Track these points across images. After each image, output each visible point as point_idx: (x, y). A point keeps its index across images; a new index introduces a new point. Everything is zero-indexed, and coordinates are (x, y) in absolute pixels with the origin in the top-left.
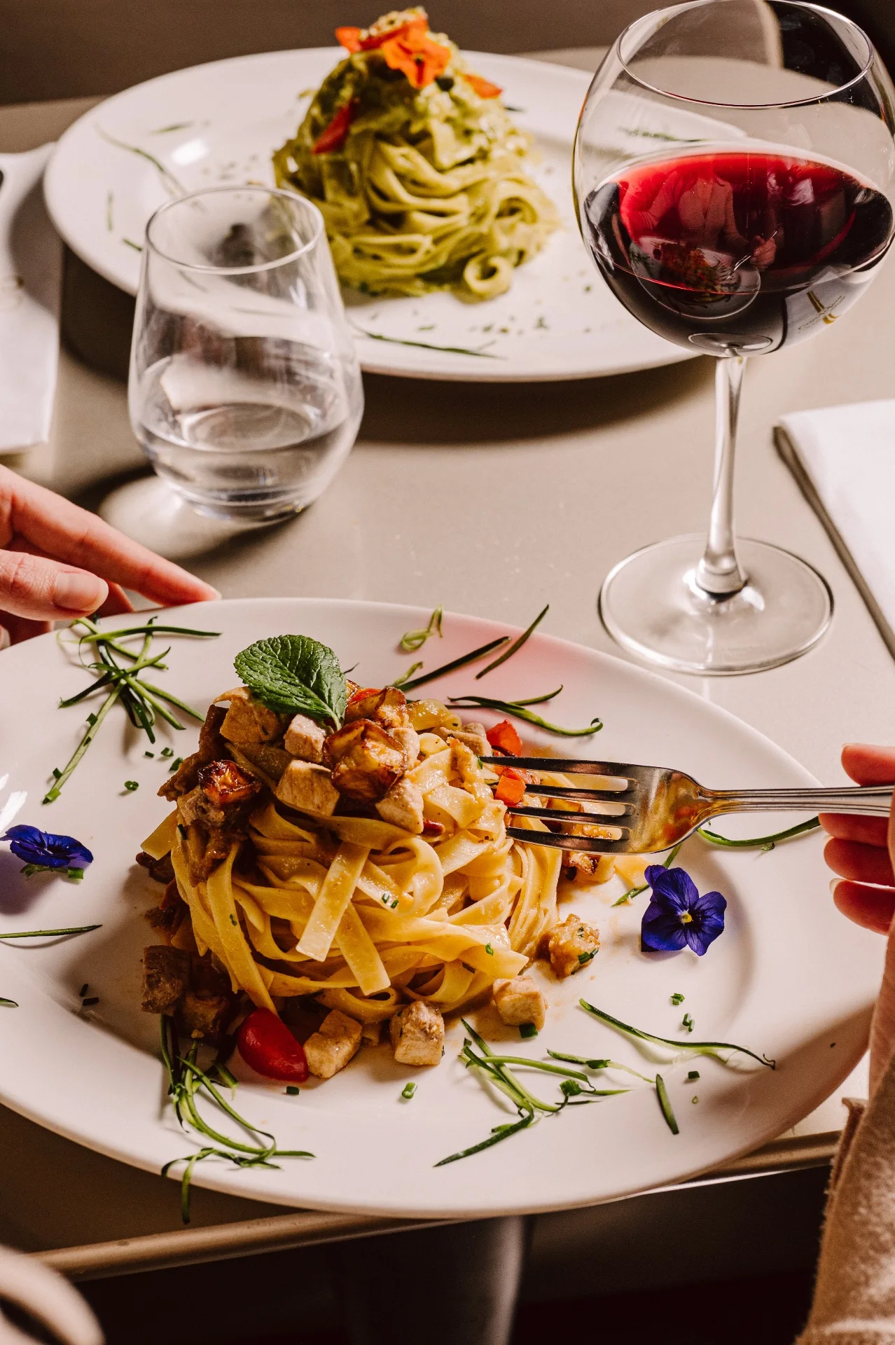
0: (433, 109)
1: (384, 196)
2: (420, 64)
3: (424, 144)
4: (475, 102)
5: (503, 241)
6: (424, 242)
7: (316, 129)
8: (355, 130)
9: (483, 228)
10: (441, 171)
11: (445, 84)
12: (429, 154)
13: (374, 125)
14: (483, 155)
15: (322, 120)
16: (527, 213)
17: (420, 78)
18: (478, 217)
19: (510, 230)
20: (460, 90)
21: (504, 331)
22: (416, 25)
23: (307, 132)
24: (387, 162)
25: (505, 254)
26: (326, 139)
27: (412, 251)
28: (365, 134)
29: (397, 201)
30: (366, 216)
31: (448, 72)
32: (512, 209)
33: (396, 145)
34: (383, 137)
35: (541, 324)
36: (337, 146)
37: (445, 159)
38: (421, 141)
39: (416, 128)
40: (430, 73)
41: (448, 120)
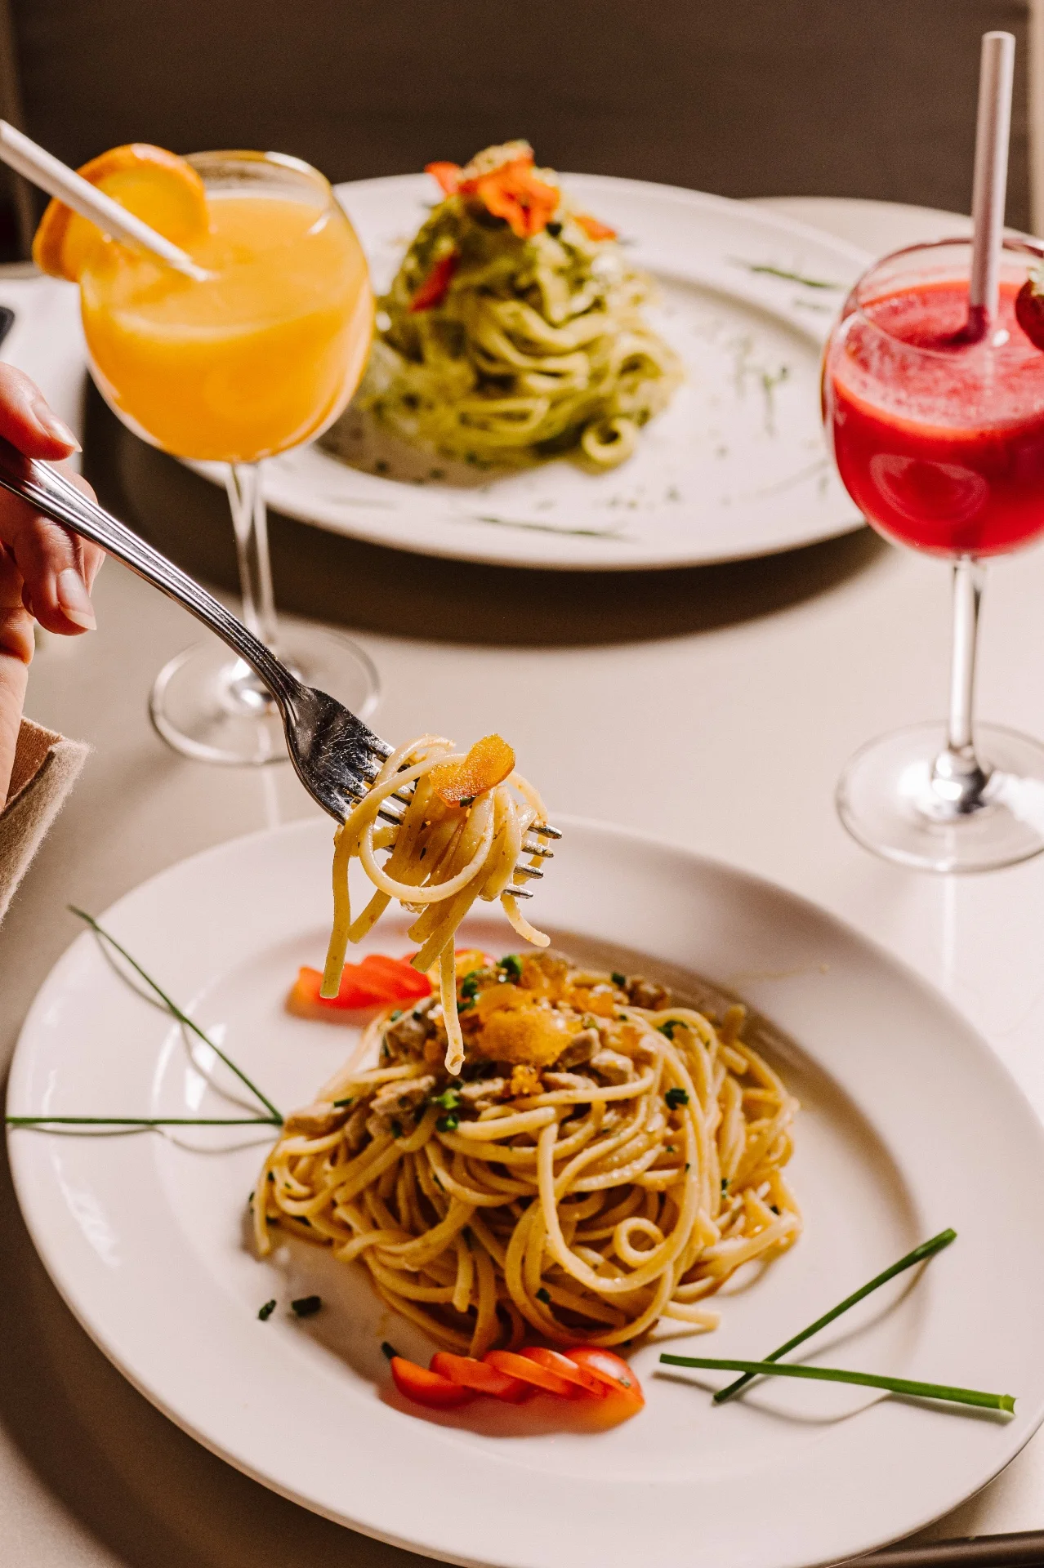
0: (542, 258)
1: (490, 357)
2: (526, 210)
3: (534, 297)
4: (586, 247)
5: (625, 403)
6: (539, 408)
7: (411, 283)
8: (457, 284)
9: (604, 389)
10: (553, 325)
11: (554, 230)
12: (539, 307)
13: (478, 278)
14: (597, 305)
15: (419, 275)
16: (648, 369)
17: (527, 223)
18: (597, 377)
19: (631, 390)
20: (571, 234)
21: (632, 505)
22: (518, 164)
23: (401, 286)
24: (494, 321)
25: (627, 416)
26: (423, 294)
27: (523, 417)
28: (466, 290)
29: (505, 362)
30: (471, 379)
31: (557, 216)
32: (633, 365)
33: (503, 299)
34: (487, 292)
35: (673, 495)
36: (435, 301)
37: (557, 312)
38: (529, 294)
39: (523, 281)
40: (538, 218)
41: (561, 271)
